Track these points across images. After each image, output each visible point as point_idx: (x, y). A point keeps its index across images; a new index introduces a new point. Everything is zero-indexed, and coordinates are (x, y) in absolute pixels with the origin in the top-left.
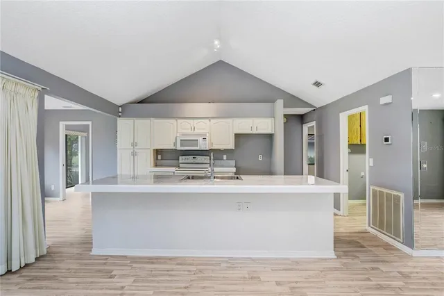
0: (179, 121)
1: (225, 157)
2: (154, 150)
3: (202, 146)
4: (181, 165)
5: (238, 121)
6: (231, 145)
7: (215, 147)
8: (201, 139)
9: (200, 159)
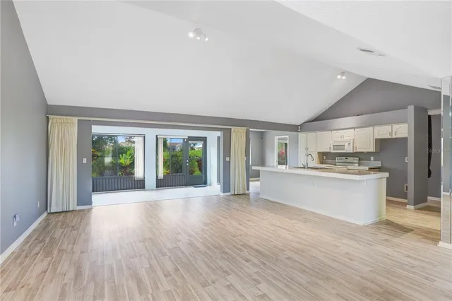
0: (333, 132)
1: (372, 158)
2: (318, 153)
3: (348, 149)
4: (337, 164)
5: (377, 128)
6: (372, 149)
7: (358, 150)
8: (347, 144)
9: (350, 159)
